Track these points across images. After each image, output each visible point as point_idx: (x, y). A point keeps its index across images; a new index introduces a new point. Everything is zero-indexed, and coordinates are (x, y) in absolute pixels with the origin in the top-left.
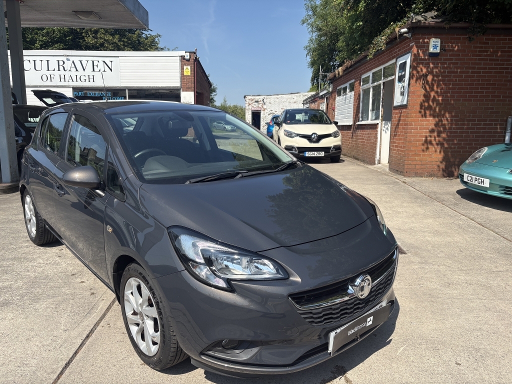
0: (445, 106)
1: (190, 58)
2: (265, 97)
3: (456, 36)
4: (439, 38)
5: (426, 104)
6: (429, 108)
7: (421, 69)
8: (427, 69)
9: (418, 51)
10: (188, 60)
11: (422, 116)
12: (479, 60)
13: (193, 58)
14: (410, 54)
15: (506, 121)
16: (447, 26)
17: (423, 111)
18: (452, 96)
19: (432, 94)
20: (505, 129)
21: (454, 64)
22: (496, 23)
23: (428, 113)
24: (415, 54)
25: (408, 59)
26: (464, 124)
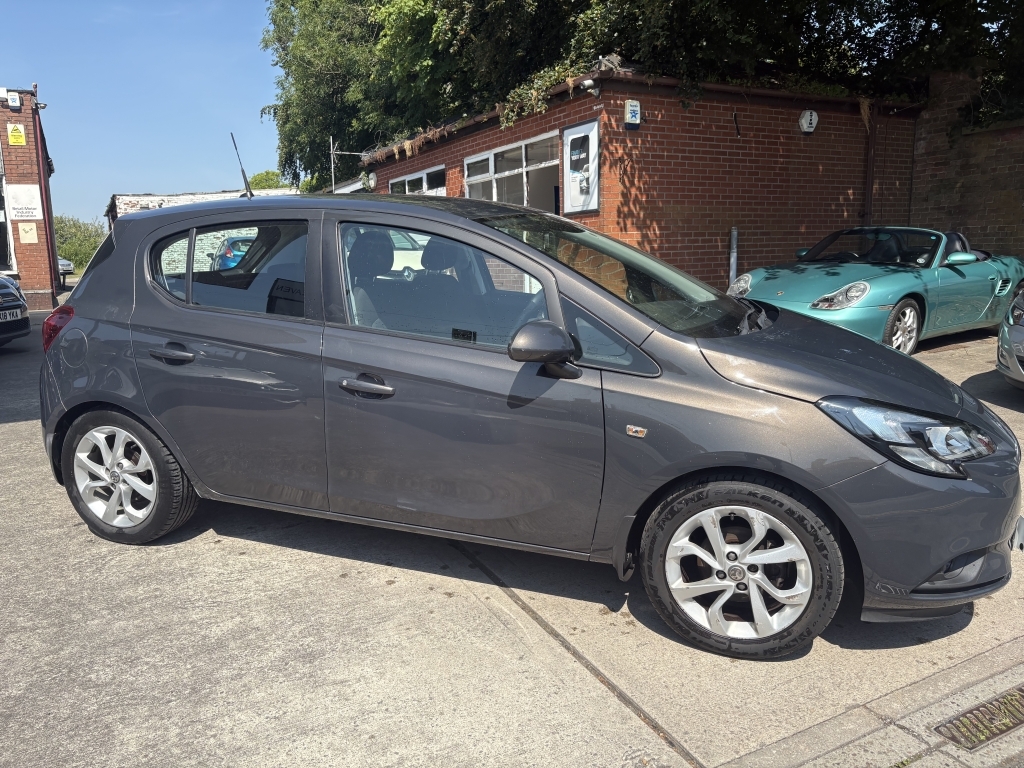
0: (652, 212)
1: (22, 104)
2: (165, 198)
3: (658, 99)
4: (637, 100)
5: (626, 209)
6: (631, 214)
7: (616, 149)
8: (624, 150)
9: (609, 120)
10: (17, 110)
11: (621, 230)
12: (691, 138)
13: (29, 105)
14: (596, 124)
15: (729, 234)
16: (650, 82)
17: (621, 220)
18: (659, 196)
19: (634, 191)
20: (729, 247)
21: (659, 143)
22: (711, 82)
23: (629, 223)
24: (605, 124)
25: (593, 132)
26: (677, 241)
